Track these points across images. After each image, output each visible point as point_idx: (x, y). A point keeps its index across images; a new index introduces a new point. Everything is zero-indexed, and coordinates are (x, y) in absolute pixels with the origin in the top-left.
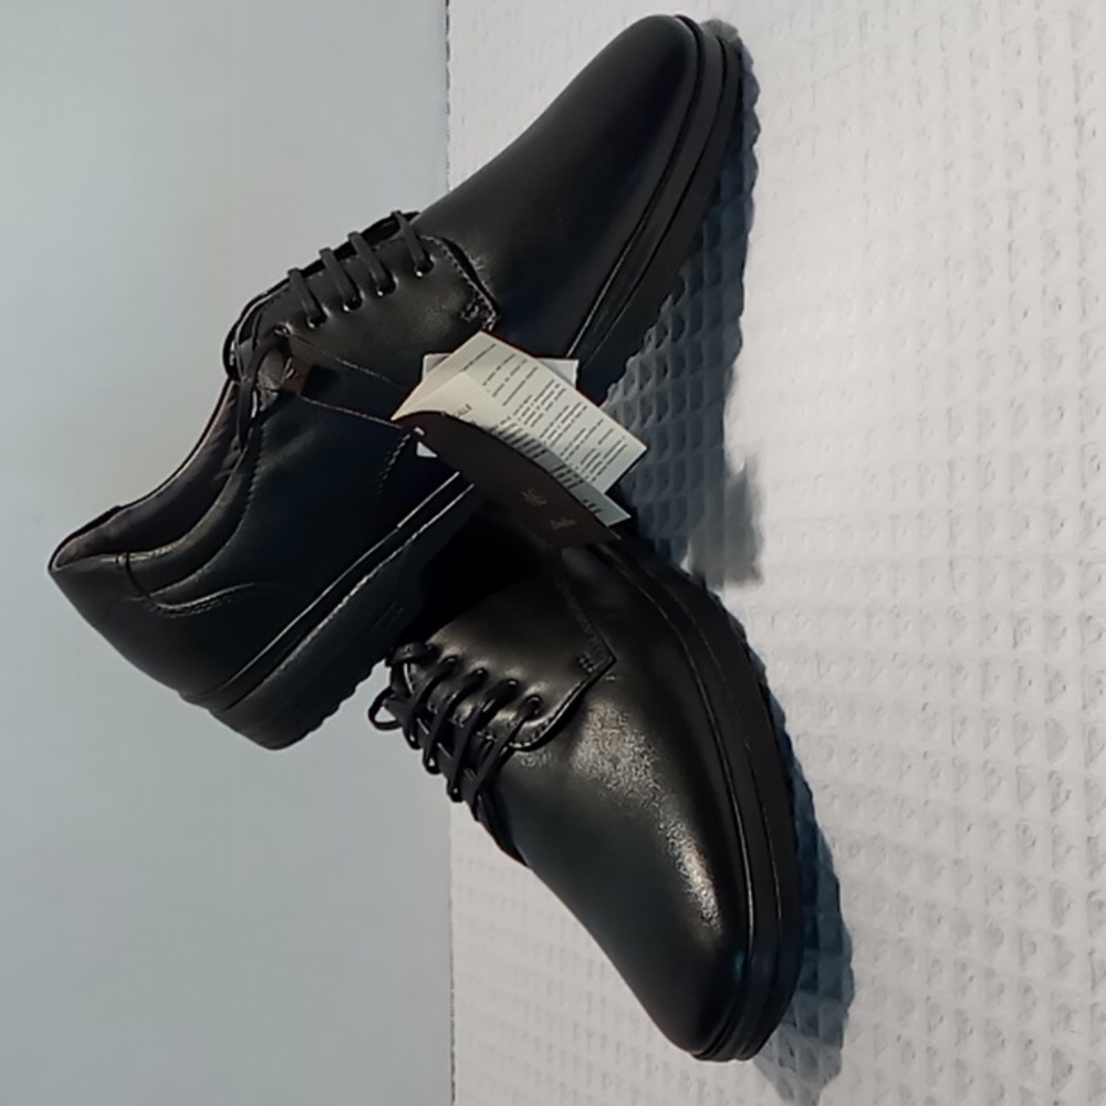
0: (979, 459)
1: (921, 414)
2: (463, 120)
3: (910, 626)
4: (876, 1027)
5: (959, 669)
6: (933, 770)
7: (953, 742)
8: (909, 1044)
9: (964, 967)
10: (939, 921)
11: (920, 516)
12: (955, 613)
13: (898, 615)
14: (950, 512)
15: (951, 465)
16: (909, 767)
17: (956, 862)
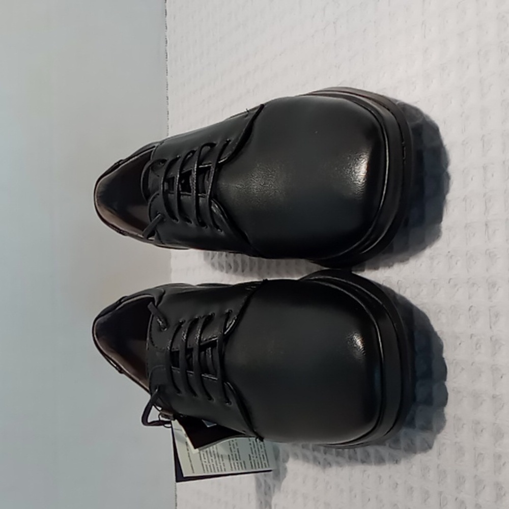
0: (504, 162)
1: (464, 141)
2: (174, 18)
3: (459, 263)
4: (440, 493)
5: (494, 285)
6: (477, 344)
7: (491, 327)
8: (463, 502)
9: (500, 457)
10: (482, 431)
11: (465, 199)
12: (490, 253)
13: (451, 257)
14: (485, 195)
15: (485, 168)
16: (460, 344)
17: (494, 397)
